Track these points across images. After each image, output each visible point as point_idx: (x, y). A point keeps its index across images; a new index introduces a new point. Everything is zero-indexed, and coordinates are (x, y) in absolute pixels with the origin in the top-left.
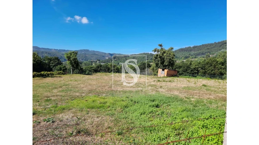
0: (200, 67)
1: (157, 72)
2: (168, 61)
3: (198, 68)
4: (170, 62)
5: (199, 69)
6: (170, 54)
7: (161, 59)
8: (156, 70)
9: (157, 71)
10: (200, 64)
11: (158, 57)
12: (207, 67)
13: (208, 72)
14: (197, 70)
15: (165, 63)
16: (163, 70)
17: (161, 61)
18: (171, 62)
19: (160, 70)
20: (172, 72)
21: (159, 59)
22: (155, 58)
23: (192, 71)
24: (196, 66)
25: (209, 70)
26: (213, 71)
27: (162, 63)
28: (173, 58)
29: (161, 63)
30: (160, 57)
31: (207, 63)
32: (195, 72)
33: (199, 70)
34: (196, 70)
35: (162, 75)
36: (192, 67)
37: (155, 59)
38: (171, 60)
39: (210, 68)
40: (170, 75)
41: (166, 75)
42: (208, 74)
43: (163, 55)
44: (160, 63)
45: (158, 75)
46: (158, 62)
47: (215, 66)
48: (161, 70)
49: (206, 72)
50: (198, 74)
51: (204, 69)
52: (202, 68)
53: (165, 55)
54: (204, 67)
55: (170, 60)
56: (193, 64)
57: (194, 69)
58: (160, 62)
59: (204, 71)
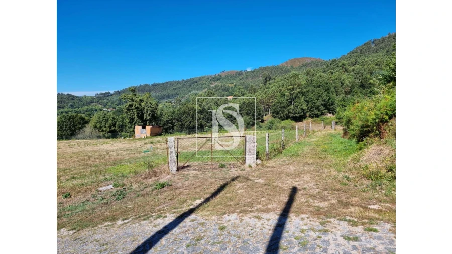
0: (175, 119)
1: (134, 131)
2: (149, 114)
3: (172, 120)
4: (153, 116)
5: (174, 121)
6: (151, 104)
7: (137, 111)
8: (131, 127)
9: (132, 130)
10: (174, 113)
11: (133, 108)
12: (183, 117)
13: (186, 124)
14: (172, 124)
15: (145, 116)
16: (144, 127)
17: (138, 114)
18: (154, 114)
19: (138, 129)
20: (157, 130)
21: (135, 111)
22: (126, 109)
23: (164, 125)
24: (169, 116)
25: (187, 122)
26: (192, 124)
27: (141, 117)
28: (156, 110)
29: (138, 117)
30: (136, 108)
31: (184, 113)
32: (169, 127)
33: (174, 123)
34: (170, 123)
35: (142, 134)
36: (165, 119)
37: (126, 111)
38: (154, 112)
39: (188, 119)
40: (155, 134)
41: (148, 135)
42: (186, 128)
43: (140, 105)
44: (136, 117)
45: (136, 135)
46: (133, 116)
47: (193, 116)
48: (141, 127)
49: (183, 125)
50: (173, 129)
51: (181, 122)
52: (178, 120)
53: (143, 104)
54: (180, 118)
55: (152, 112)
56: (164, 114)
57: (167, 121)
58: (136, 115)
59: (181, 124)
